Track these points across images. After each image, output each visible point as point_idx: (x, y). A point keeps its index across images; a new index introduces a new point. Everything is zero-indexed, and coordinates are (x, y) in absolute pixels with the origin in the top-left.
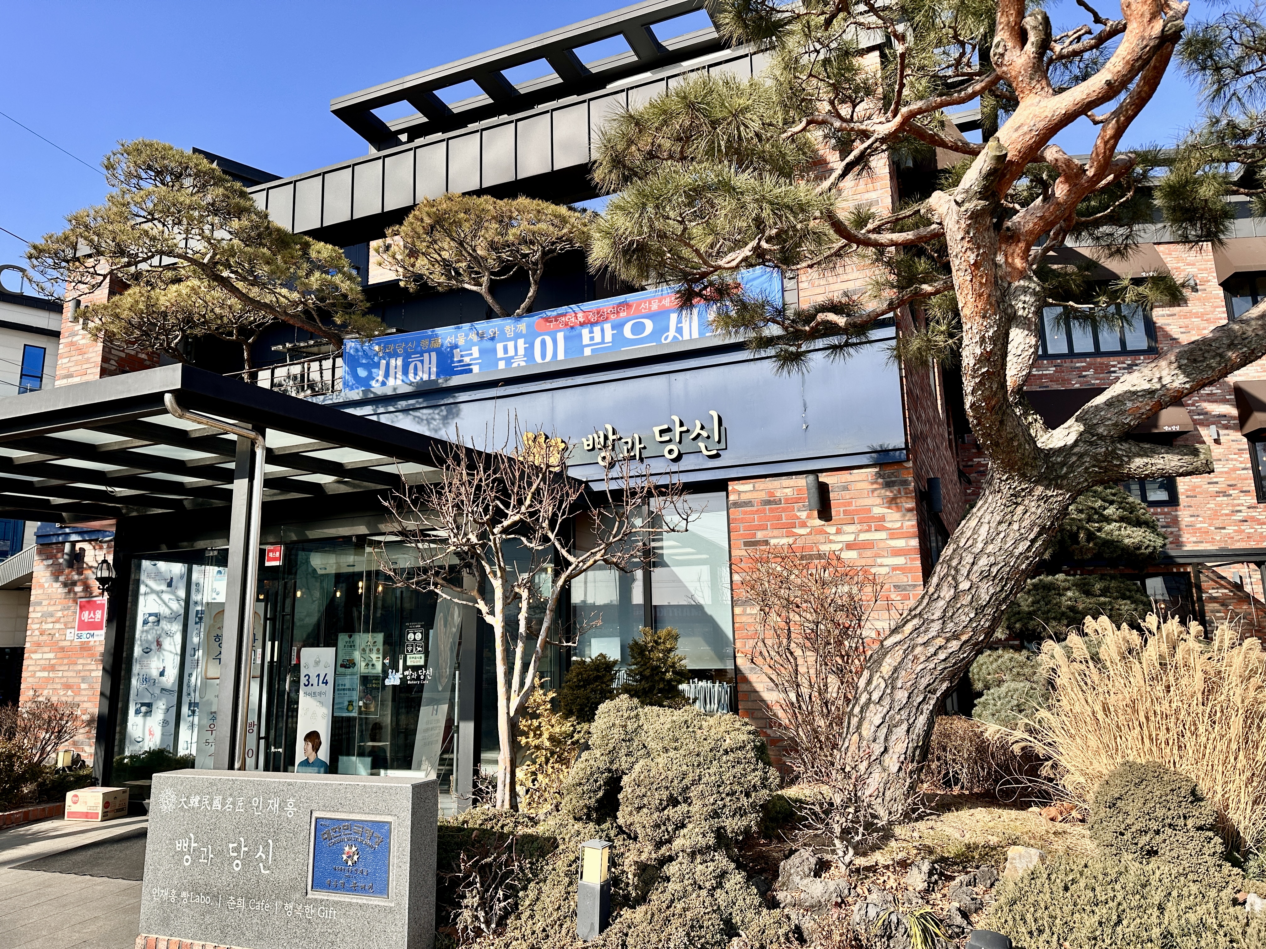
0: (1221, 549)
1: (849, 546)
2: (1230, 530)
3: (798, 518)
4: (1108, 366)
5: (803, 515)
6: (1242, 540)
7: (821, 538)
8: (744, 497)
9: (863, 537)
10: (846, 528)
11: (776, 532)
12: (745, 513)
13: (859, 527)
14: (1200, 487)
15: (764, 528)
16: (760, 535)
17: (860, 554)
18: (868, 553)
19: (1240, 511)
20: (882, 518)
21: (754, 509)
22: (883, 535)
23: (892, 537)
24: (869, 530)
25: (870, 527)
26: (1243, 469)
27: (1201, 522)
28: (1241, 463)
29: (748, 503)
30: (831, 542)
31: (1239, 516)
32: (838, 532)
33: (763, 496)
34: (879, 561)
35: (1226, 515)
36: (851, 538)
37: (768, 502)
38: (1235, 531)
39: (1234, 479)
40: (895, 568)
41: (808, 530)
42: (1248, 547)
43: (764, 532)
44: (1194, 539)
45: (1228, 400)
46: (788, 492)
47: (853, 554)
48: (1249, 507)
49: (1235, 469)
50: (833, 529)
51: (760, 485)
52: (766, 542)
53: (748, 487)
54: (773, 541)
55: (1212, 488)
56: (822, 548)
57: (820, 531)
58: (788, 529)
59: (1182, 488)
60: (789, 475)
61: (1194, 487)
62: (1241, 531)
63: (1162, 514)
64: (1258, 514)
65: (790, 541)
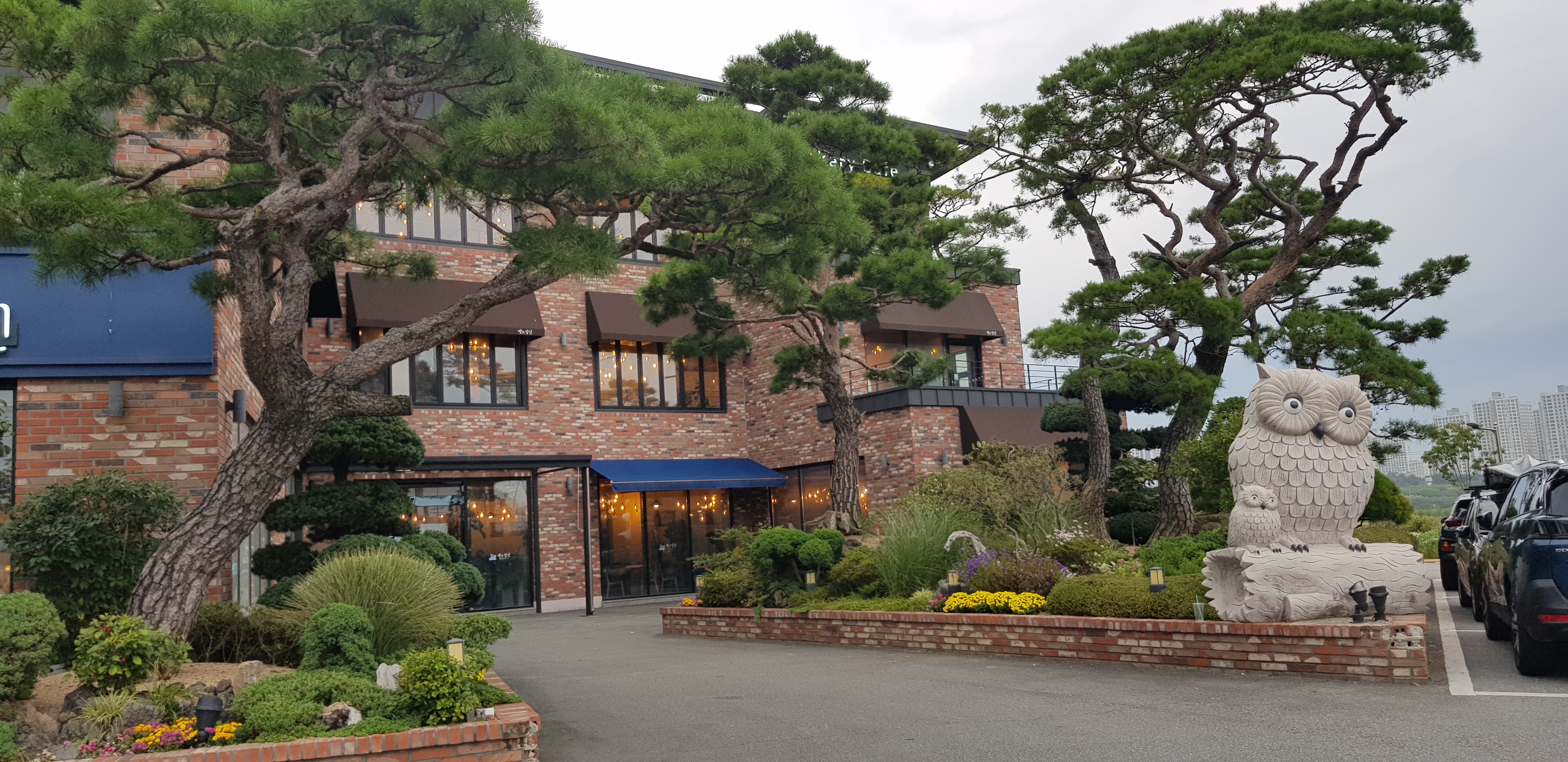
0: (560, 455)
1: (149, 453)
2: (569, 436)
3: (97, 423)
4: (473, 259)
5: (103, 421)
6: (578, 446)
7: (121, 444)
8: (36, 399)
9: (164, 444)
10: (148, 436)
11: (70, 437)
12: (34, 415)
13: (161, 434)
14: (547, 392)
15: (58, 432)
16: (51, 439)
17: (159, 461)
18: (168, 459)
19: (579, 418)
20: (185, 427)
21: (48, 411)
22: (184, 443)
23: (193, 445)
24: (171, 438)
25: (172, 435)
26: (586, 377)
27: (545, 428)
28: (585, 371)
29: (41, 406)
30: (130, 448)
31: (578, 423)
32: (139, 439)
33: (58, 398)
34: (178, 467)
35: (567, 421)
36: (152, 445)
37: (64, 406)
38: (573, 437)
39: (578, 386)
40: (191, 474)
41: (107, 436)
42: (582, 453)
43: (57, 436)
44: (537, 444)
45: (579, 309)
46: (88, 396)
47: (152, 461)
48: (587, 415)
49: (579, 377)
50: (134, 436)
51: (56, 387)
52: (58, 447)
53: (41, 388)
54: (66, 446)
55: (558, 395)
56: (121, 454)
57: (119, 437)
58: (84, 434)
59: (531, 392)
60: (90, 379)
61: (542, 392)
62: (578, 438)
63: (510, 417)
64: (594, 422)
65: (85, 446)
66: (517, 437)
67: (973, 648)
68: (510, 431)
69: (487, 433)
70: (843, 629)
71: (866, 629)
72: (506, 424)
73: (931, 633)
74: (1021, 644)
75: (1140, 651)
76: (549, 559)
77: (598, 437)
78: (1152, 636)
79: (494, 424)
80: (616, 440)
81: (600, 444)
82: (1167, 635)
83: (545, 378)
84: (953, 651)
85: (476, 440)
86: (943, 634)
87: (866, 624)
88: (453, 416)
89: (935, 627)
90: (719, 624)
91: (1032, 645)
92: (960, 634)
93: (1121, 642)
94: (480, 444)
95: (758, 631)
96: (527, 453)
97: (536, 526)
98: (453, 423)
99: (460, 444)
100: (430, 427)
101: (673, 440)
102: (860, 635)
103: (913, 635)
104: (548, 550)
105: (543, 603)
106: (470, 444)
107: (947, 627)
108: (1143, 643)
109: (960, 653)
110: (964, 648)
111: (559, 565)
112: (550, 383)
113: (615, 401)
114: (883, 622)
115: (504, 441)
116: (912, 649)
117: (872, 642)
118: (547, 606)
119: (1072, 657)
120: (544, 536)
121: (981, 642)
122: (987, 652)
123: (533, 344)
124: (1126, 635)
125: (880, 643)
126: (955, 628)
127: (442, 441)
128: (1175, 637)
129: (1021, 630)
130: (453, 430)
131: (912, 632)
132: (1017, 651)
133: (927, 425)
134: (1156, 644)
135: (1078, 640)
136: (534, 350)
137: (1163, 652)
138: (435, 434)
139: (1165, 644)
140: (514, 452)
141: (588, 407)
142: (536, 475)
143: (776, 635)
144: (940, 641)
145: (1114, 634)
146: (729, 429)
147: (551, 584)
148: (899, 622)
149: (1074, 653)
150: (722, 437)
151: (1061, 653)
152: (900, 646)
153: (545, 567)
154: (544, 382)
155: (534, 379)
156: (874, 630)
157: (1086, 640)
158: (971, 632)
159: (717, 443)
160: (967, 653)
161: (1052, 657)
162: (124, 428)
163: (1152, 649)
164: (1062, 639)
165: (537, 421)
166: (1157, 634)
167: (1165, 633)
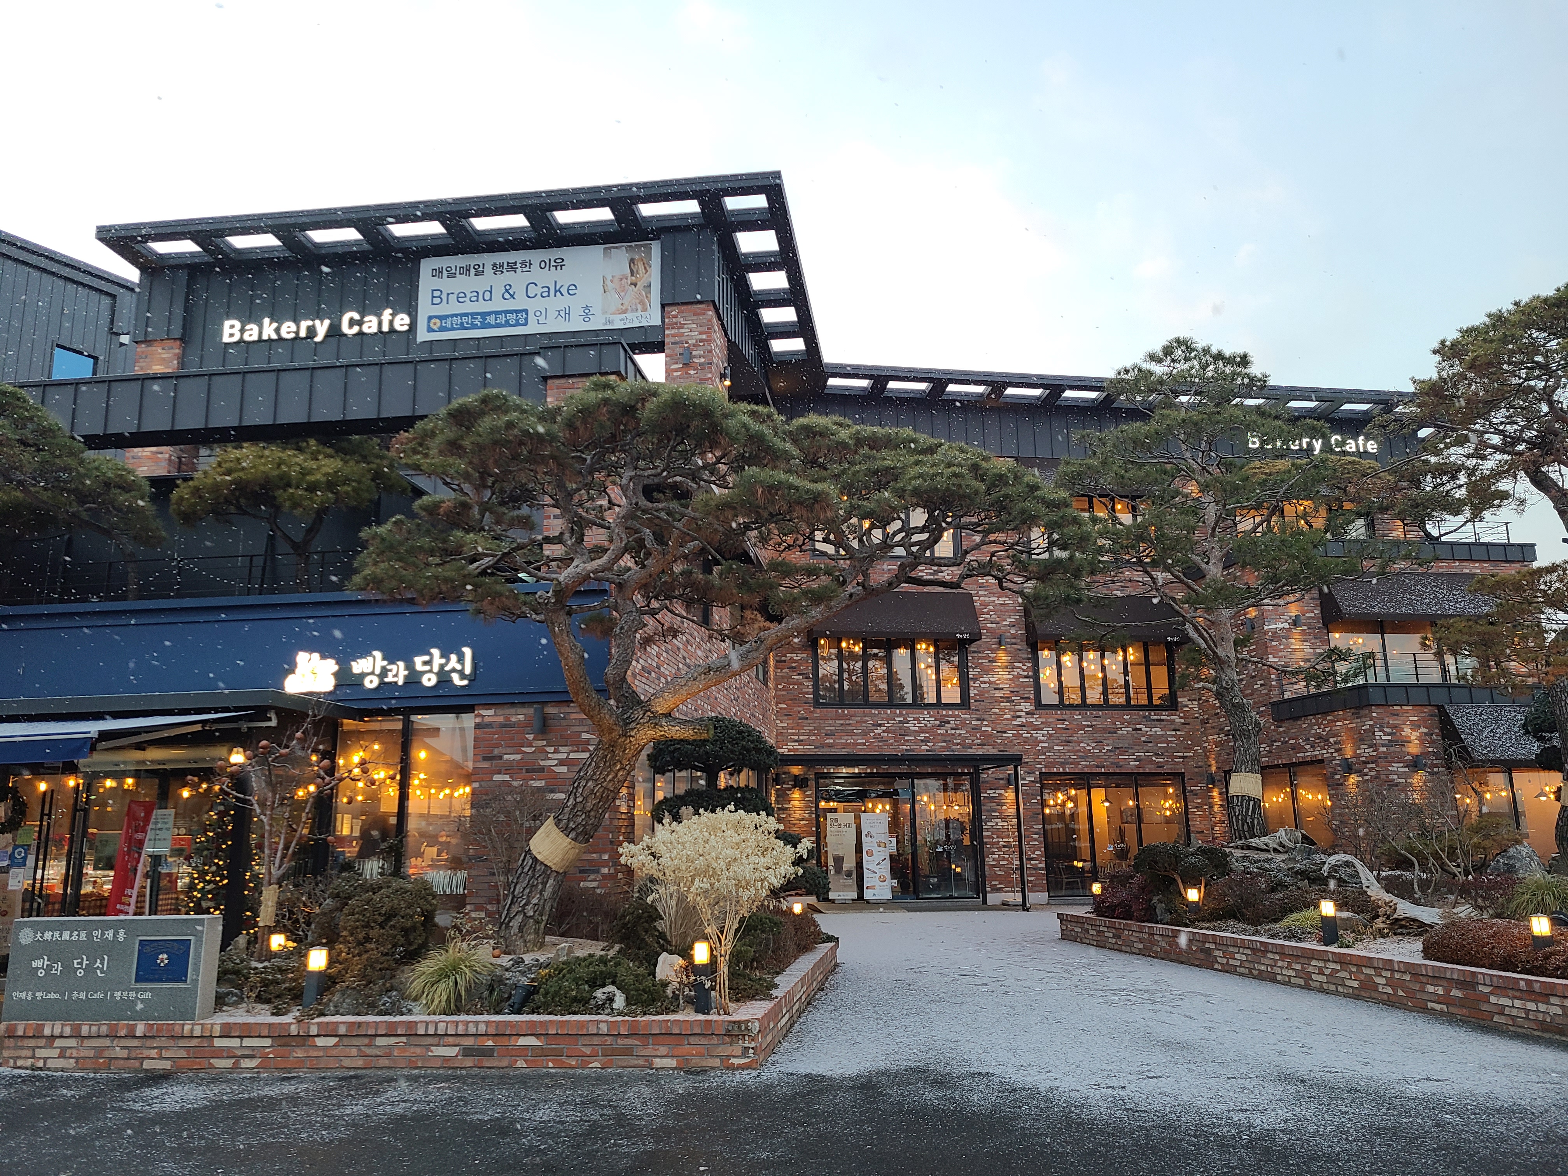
1: (561, 763)
2: (1010, 733)
3: (527, 739)
5: (531, 737)
7: (543, 756)
8: (487, 720)
9: (572, 755)
10: (561, 749)
11: (509, 750)
12: (486, 733)
13: (570, 748)
14: (988, 691)
15: (498, 746)
16: (496, 751)
17: (568, 769)
19: (1020, 717)
20: (587, 742)
21: (494, 730)
22: (586, 755)
24: (577, 751)
25: (578, 748)
26: (1026, 677)
27: (986, 726)
28: (1024, 671)
29: (491, 725)
30: (549, 759)
31: (1018, 722)
32: (555, 751)
33: (501, 719)
35: (1008, 719)
36: (564, 756)
37: (505, 726)
38: (1014, 735)
39: (1018, 686)
41: (533, 749)
42: (1021, 751)
43: (499, 749)
44: (979, 742)
45: (1018, 611)
46: (521, 717)
47: (564, 769)
48: (1027, 713)
49: (1019, 676)
50: (551, 749)
51: (500, 711)
52: (501, 758)
53: (491, 712)
54: (506, 757)
55: (998, 694)
56: (542, 763)
57: (541, 750)
58: (517, 748)
59: (972, 692)
60: (523, 704)
61: (982, 692)
62: (1019, 736)
63: (953, 716)
64: (1035, 720)
65: (518, 757)
66: (960, 735)
67: (1340, 989)
68: (952, 729)
69: (931, 730)
70: (1217, 953)
71: (1237, 956)
72: (949, 722)
73: (1299, 967)
74: (1389, 990)
75: (1514, 1012)
76: (993, 853)
77: (1039, 735)
78: (1524, 996)
79: (938, 722)
80: (1058, 738)
81: (1042, 742)
82: (1545, 996)
83: (985, 678)
84: (1321, 990)
85: (921, 737)
86: (1310, 969)
87: (1236, 950)
88: (900, 715)
89: (1302, 960)
90: (1107, 934)
91: (1400, 993)
92: (1327, 972)
93: (1493, 999)
94: (925, 741)
95: (1141, 946)
96: (970, 751)
97: (980, 821)
98: (900, 722)
99: (908, 741)
100: (880, 725)
101: (1118, 738)
102: (1231, 962)
103: (1281, 968)
104: (992, 844)
105: (989, 896)
106: (917, 742)
107: (1314, 963)
108: (1518, 1003)
109: (1327, 992)
110: (1333, 987)
111: (1004, 859)
112: (990, 683)
113: (1055, 700)
114: (1252, 949)
115: (948, 739)
116: (1279, 982)
117: (1242, 970)
118: (993, 898)
119: (1442, 1011)
120: (988, 830)
121: (1348, 983)
122: (1355, 996)
123: (973, 647)
124: (1499, 991)
125: (1251, 972)
126: (1321, 964)
127: (891, 738)
128: (1553, 1000)
129: (1388, 974)
130: (900, 728)
131: (1280, 964)
132: (1385, 997)
133: (1396, 727)
134: (1531, 1006)
135: (1448, 991)
136: (974, 652)
137: (1541, 1017)
138: (884, 731)
139: (1542, 1007)
140: (958, 750)
141: (1027, 706)
142: (977, 772)
143: (1156, 952)
144: (1308, 977)
145: (1487, 990)
146: (1180, 727)
147: (996, 877)
148: (1268, 952)
149: (1445, 1007)
150: (1172, 736)
151: (1430, 1005)
152: (1270, 978)
153: (990, 861)
154: (985, 683)
155: (975, 680)
156: (1244, 958)
157: (1455, 993)
158: (1338, 971)
159: (1168, 742)
160: (1336, 993)
161: (1422, 1009)
162: (545, 743)
163: (1527, 1011)
164: (1431, 989)
165: (978, 720)
166: (1530, 993)
167: (1540, 994)
